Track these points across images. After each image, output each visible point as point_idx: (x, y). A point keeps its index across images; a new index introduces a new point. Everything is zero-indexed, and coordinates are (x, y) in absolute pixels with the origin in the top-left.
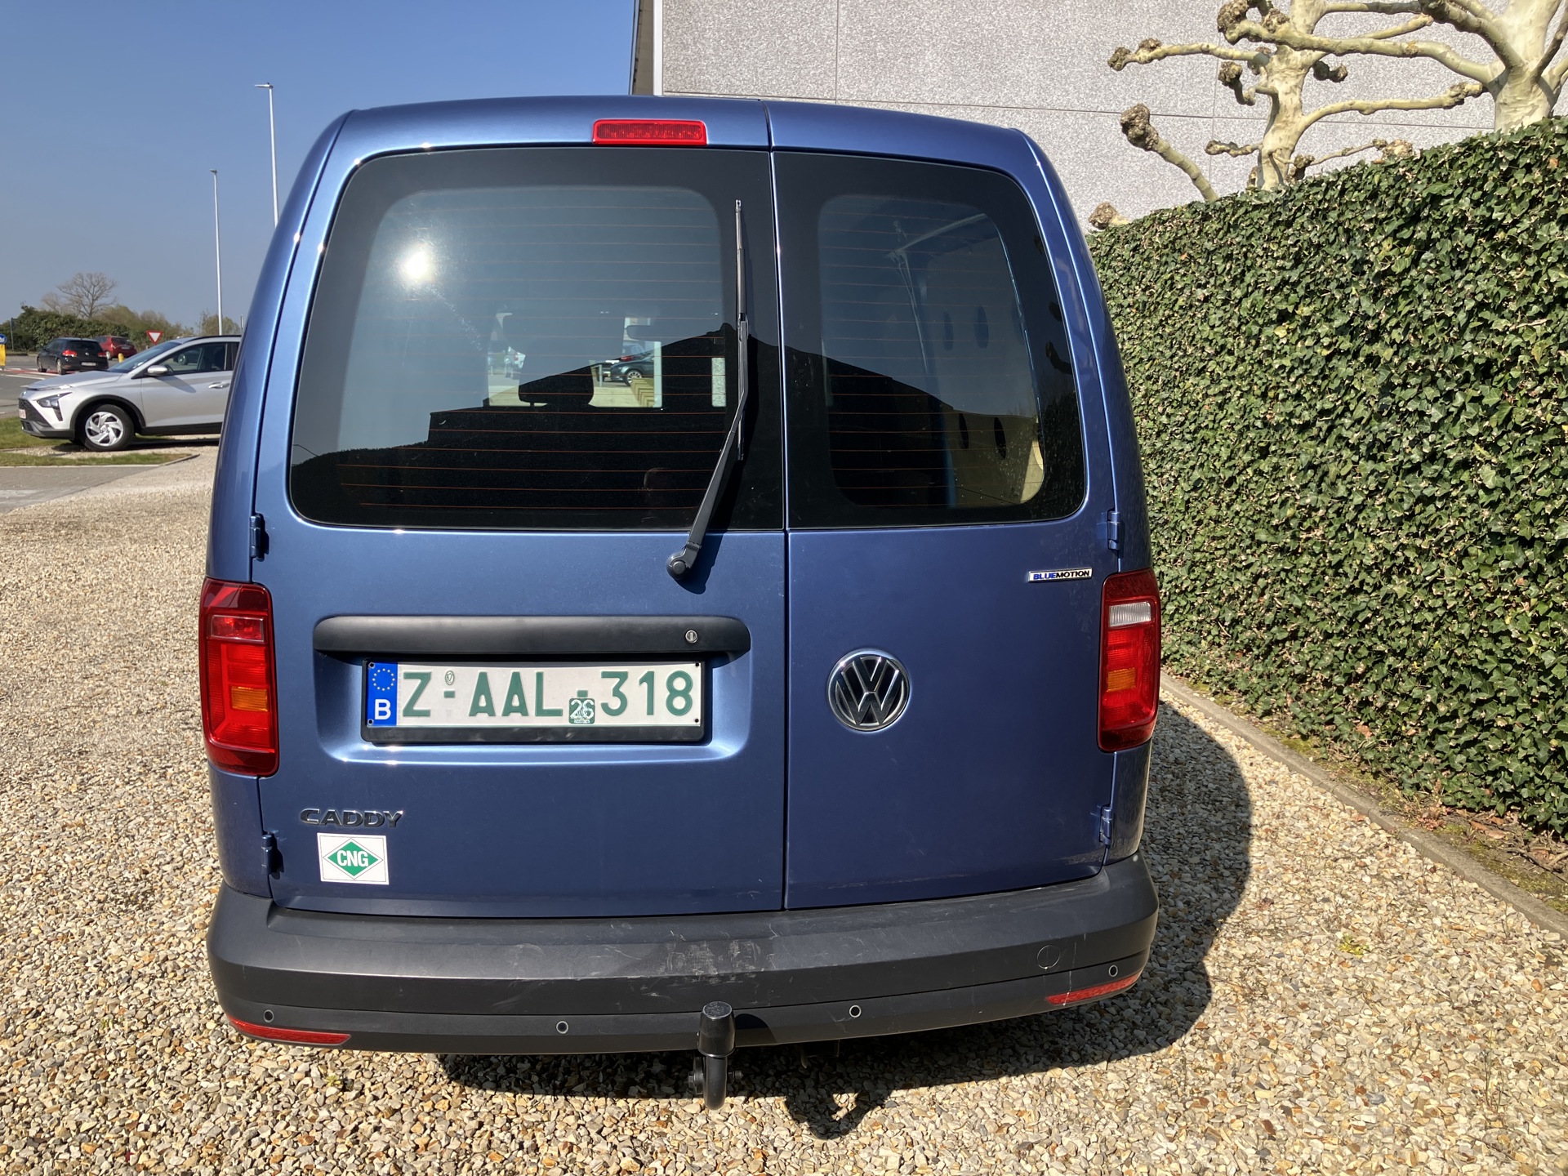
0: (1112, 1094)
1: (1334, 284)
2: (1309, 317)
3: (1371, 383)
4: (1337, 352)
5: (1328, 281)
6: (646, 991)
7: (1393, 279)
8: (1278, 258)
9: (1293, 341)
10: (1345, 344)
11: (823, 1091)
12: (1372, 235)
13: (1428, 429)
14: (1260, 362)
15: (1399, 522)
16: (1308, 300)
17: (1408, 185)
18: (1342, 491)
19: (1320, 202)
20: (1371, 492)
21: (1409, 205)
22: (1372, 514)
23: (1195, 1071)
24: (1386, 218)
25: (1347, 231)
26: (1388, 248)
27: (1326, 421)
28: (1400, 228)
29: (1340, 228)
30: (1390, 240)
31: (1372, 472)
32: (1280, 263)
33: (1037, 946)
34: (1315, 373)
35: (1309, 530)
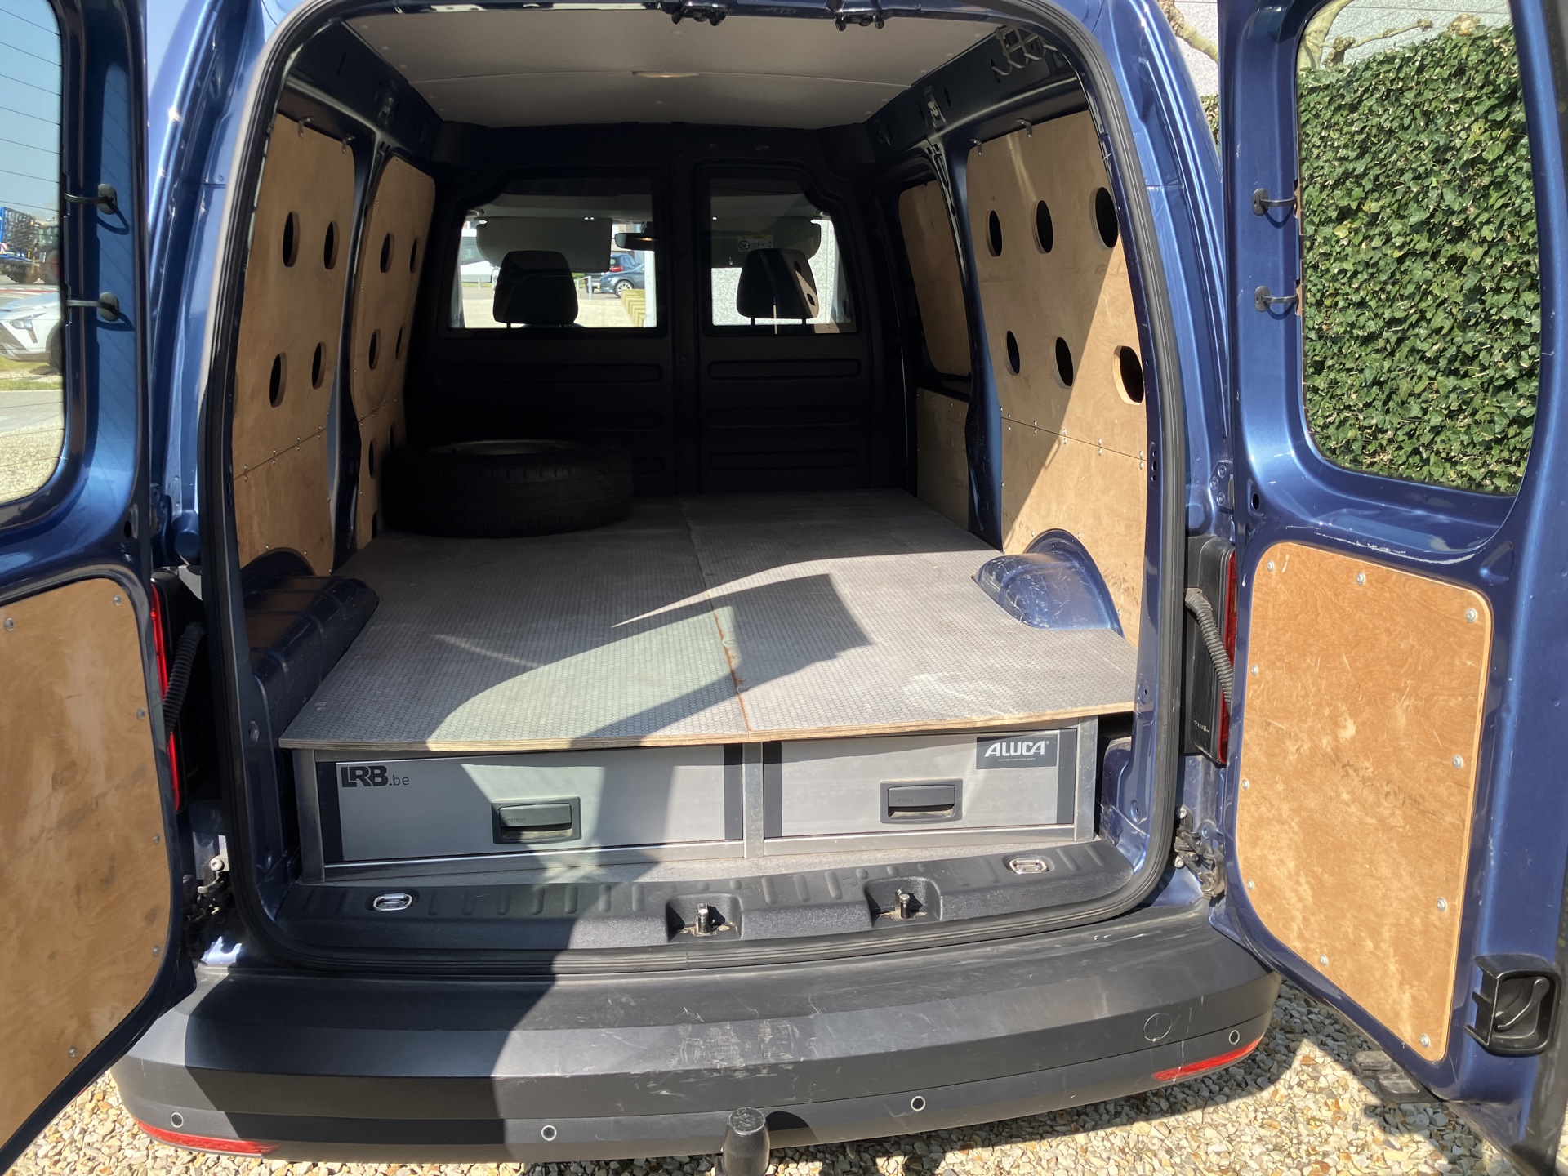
0: (1214, 1159)
1: (1408, 176)
2: (1378, 214)
3: (1452, 287)
4: (1412, 253)
5: (1402, 172)
6: (654, 1088)
7: (1485, 168)
8: (1339, 147)
9: (1356, 241)
10: (1422, 244)
11: (866, 1156)
12: (1457, 117)
13: (1526, 340)
14: (1315, 267)
15: (1488, 447)
16: (1376, 195)
17: (1504, 58)
18: (1415, 411)
19: (1392, 81)
20: (1451, 411)
21: (1504, 82)
22: (1452, 437)
23: (1308, 1123)
24: (1476, 98)
25: (1425, 114)
26: (1479, 132)
27: (1396, 332)
28: (1492, 109)
29: (1417, 111)
30: (1481, 122)
31: (1454, 389)
32: (1342, 153)
33: (1141, 1015)
34: (1384, 278)
35: (1374, 453)
